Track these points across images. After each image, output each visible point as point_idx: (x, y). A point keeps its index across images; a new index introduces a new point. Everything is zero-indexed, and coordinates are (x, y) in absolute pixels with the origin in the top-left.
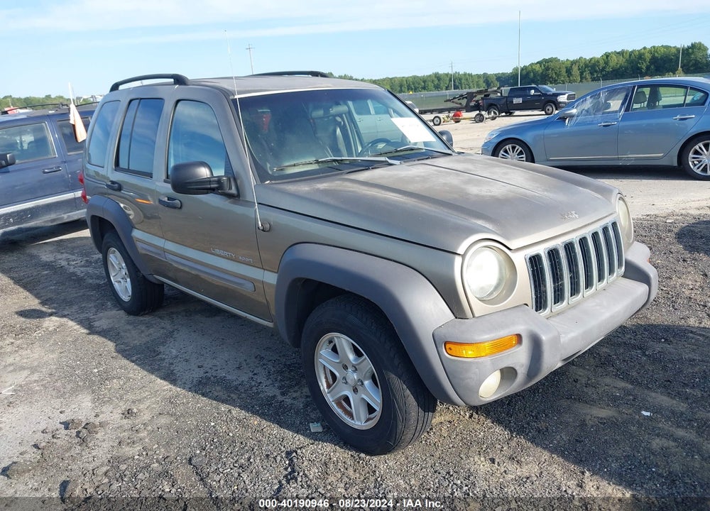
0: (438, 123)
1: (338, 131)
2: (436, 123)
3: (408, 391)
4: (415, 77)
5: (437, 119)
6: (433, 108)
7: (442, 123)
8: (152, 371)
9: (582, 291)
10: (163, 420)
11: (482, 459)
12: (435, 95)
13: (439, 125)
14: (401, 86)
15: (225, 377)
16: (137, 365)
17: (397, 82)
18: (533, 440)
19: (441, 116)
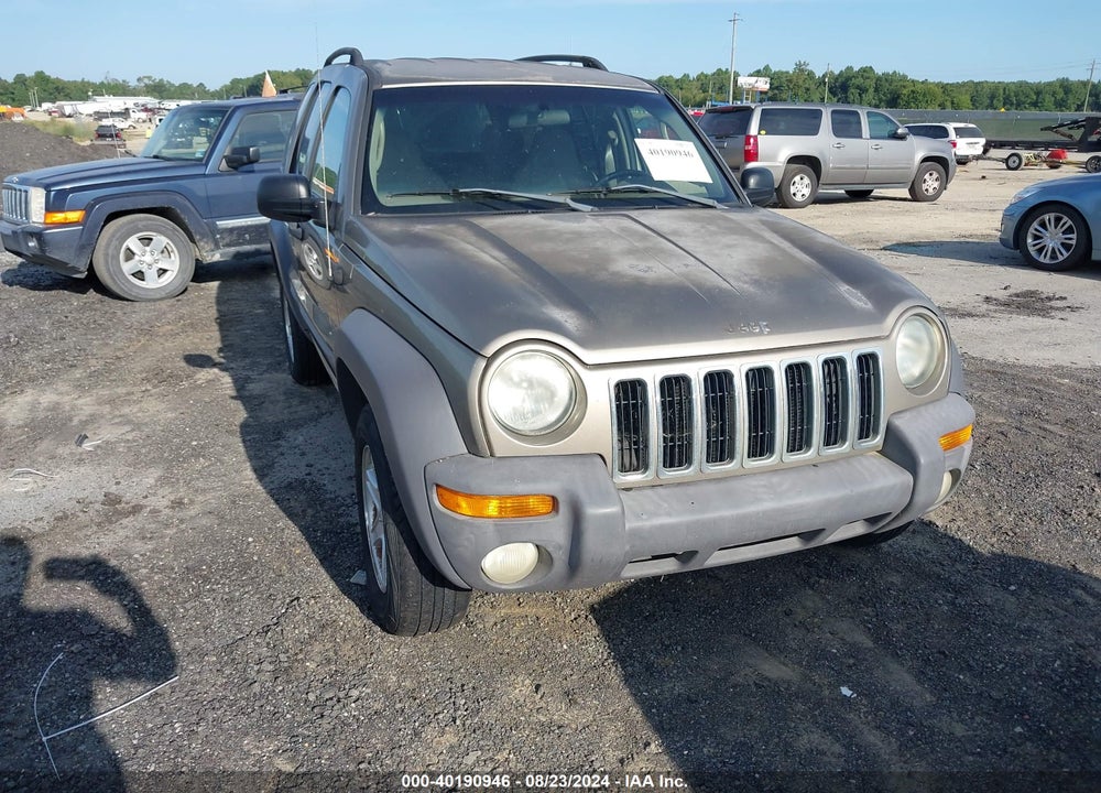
0: (1016, 165)
1: (609, 154)
2: (1011, 164)
3: (405, 548)
4: (1022, 84)
5: (1015, 158)
6: (1016, 139)
7: (1022, 166)
8: (250, 458)
9: (738, 456)
10: (205, 521)
11: (527, 682)
12: (1032, 117)
13: (1016, 169)
14: (992, 97)
15: (324, 485)
16: (246, 447)
17: (987, 91)
18: (628, 679)
19: (1025, 154)
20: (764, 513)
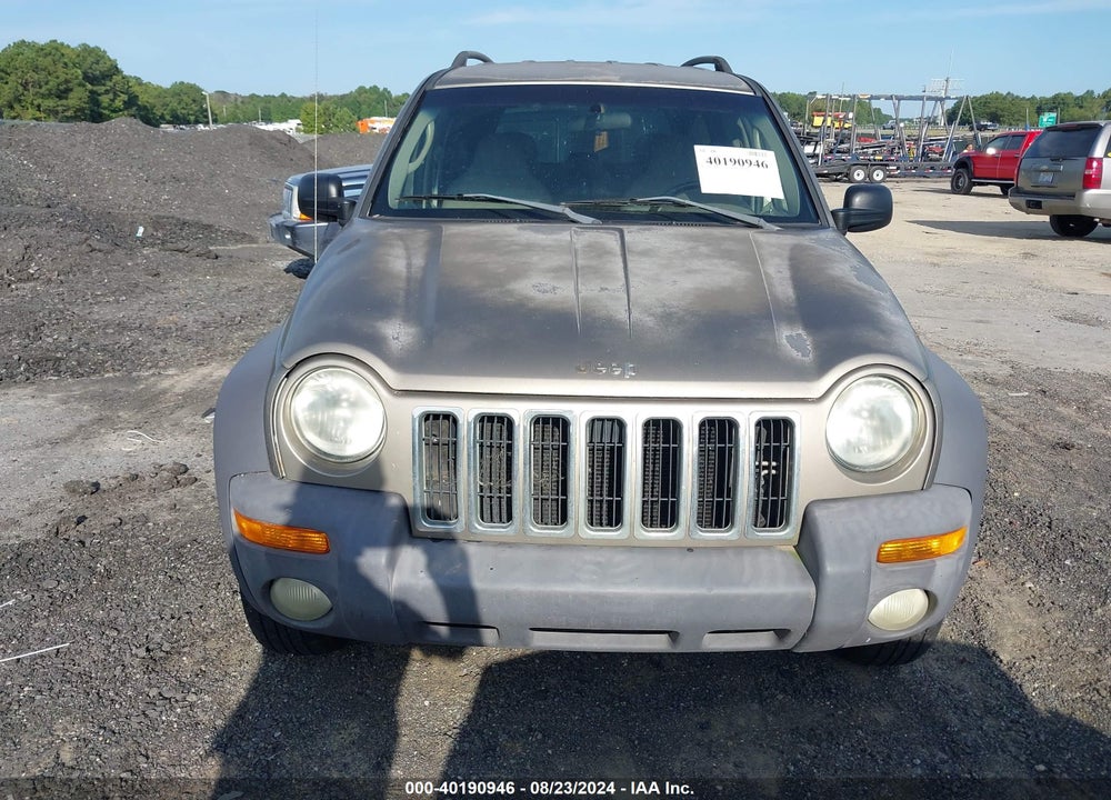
20: (576, 596)
